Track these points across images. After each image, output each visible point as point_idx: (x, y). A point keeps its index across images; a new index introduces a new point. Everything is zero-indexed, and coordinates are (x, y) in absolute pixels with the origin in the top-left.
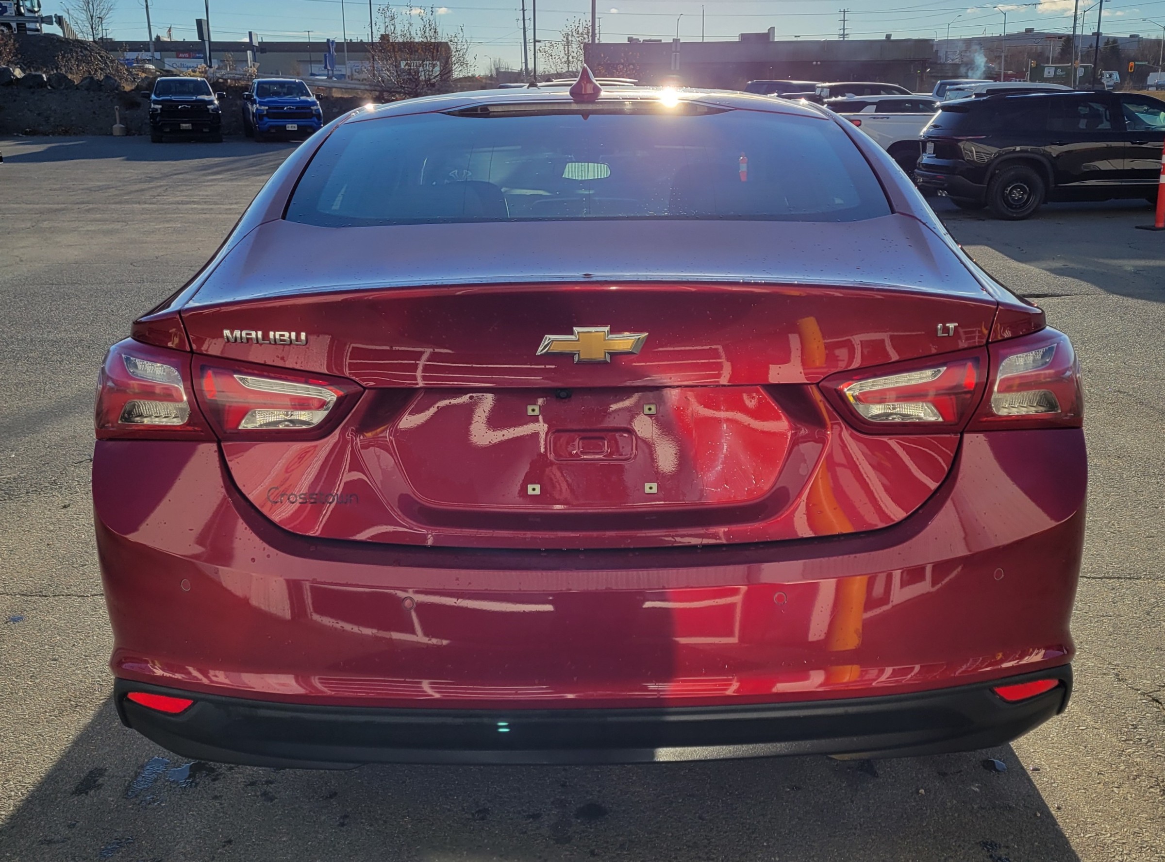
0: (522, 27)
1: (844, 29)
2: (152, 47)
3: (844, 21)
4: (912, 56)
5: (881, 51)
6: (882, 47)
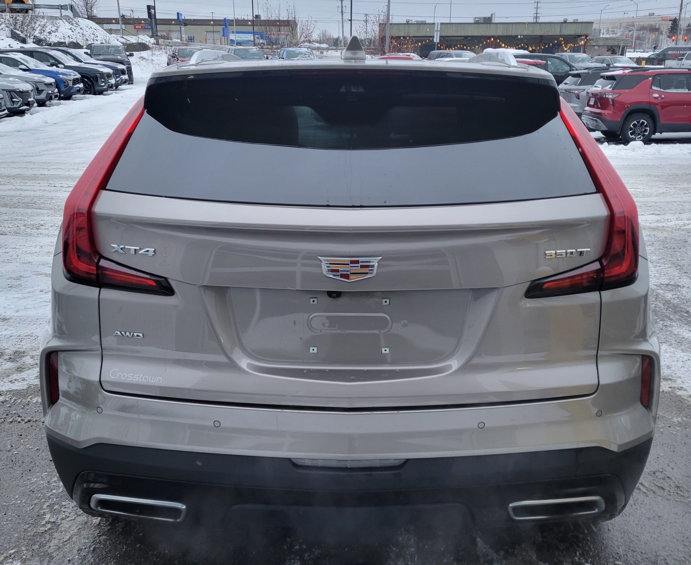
0: (341, 11)
1: (537, 14)
2: (120, 22)
3: (537, 8)
4: (579, 32)
5: (560, 29)
6: (561, 26)
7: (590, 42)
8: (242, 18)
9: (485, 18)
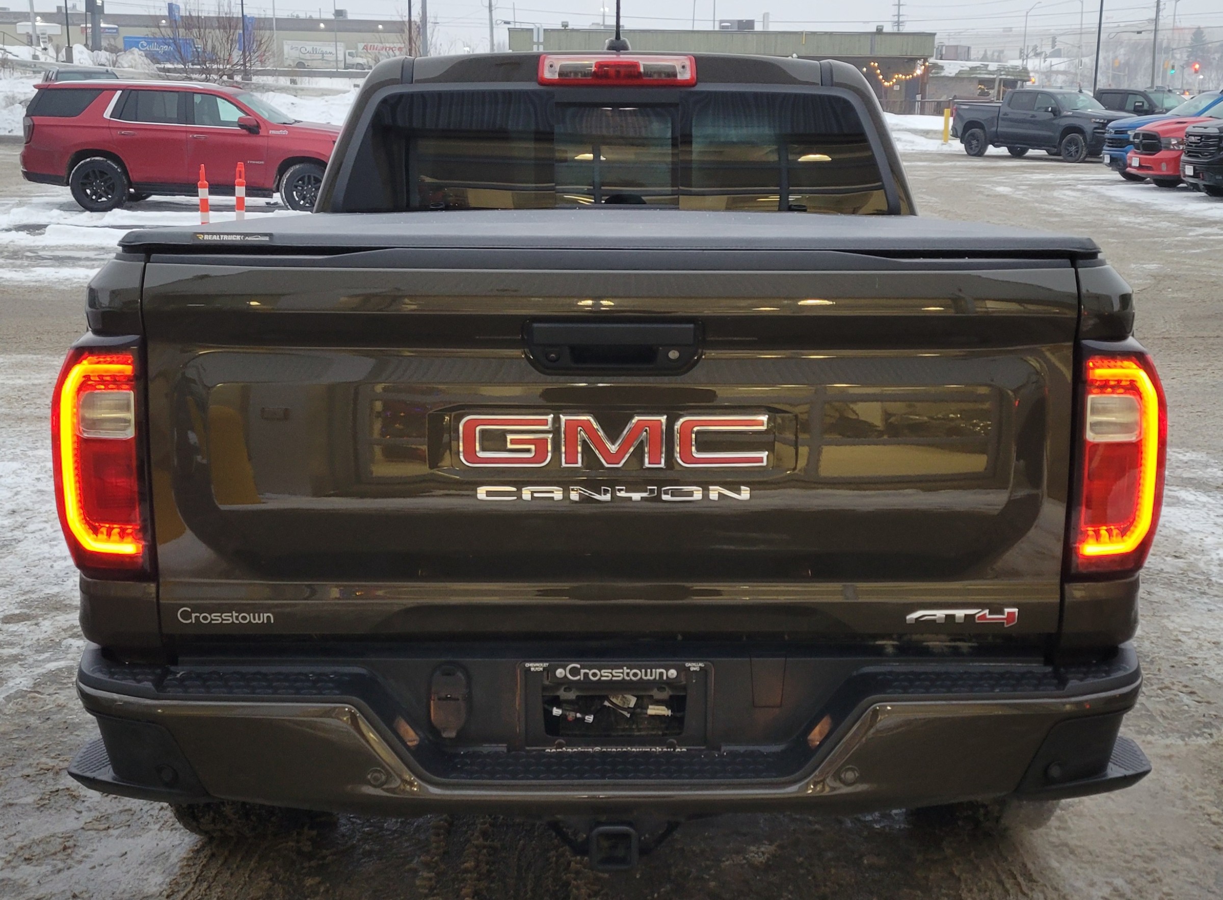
4: (910, 52)
5: (872, 45)
6: (871, 40)
7: (933, 71)
8: (308, 16)
9: (740, 22)
